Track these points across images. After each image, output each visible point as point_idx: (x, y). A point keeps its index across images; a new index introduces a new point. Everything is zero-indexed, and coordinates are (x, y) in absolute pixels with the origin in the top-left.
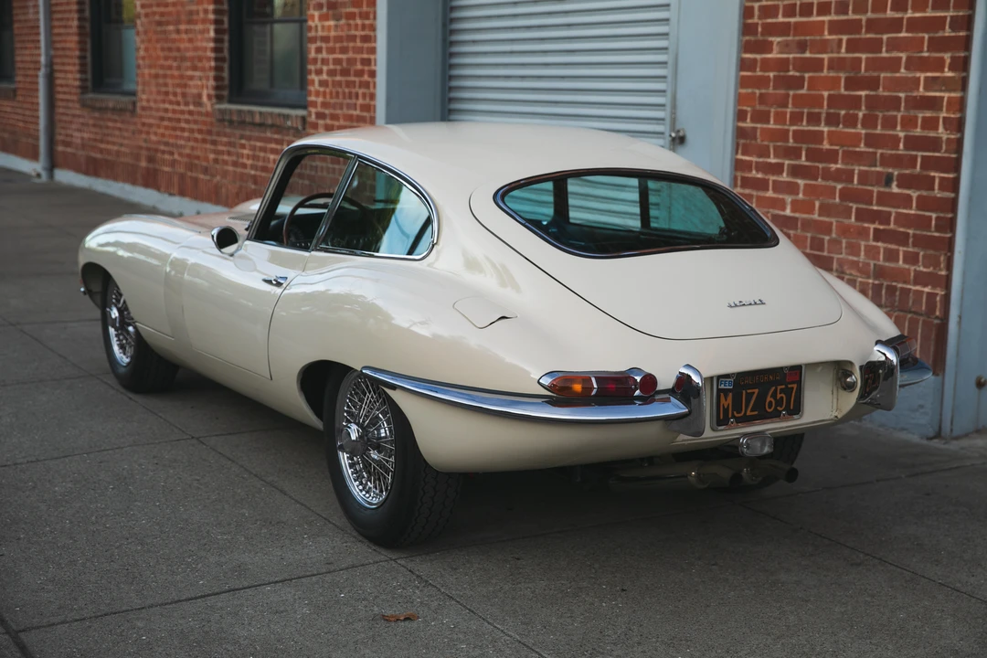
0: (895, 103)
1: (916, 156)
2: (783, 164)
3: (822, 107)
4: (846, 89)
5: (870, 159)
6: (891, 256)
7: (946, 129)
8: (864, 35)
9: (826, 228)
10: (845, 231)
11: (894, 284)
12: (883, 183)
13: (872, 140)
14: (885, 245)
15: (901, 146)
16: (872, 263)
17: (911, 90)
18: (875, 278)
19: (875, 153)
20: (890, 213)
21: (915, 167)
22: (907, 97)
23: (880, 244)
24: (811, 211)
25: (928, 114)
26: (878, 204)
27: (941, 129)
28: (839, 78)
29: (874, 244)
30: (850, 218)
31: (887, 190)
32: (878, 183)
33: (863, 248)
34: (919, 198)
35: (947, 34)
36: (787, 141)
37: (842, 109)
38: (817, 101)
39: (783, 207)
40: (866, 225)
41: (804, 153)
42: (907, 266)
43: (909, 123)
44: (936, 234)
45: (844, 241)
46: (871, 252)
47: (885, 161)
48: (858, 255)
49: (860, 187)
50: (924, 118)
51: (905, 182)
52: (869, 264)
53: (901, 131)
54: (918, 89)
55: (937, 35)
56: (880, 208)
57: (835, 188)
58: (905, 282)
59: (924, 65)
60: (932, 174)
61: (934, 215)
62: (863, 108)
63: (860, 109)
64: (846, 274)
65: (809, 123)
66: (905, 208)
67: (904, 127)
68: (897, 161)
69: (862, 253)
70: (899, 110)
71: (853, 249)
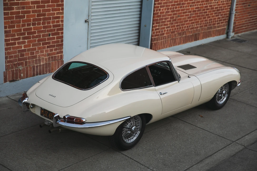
2: (20, 37)
3: (31, 22)
4: (37, 17)
5: (44, 31)
7: (61, 22)
8: (41, 4)
10: (39, 48)
11: (52, 56)
13: (44, 27)
14: (50, 49)
15: (52, 27)
16: (47, 53)
17: (54, 15)
20: (50, 42)
22: (52, 17)
23: (48, 49)
25: (57, 20)
26: (47, 40)
27: (60, 22)
28: (35, 14)
29: (47, 49)
30: (41, 45)
31: (49, 37)
33: (44, 51)
35: (60, 3)
36: (21, 31)
37: (36, 21)
38: (30, 21)
41: (26, 33)
42: (55, 51)
43: (53, 22)
44: (61, 43)
45: (39, 51)
46: (47, 51)
47: (48, 31)
49: (42, 38)
51: (53, 34)
52: (46, 54)
53: (52, 24)
54: (55, 15)
55: (58, 3)
56: (48, 41)
57: (36, 39)
58: (55, 55)
59: (56, 10)
60: (59, 32)
62: (42, 21)
63: (41, 21)
64: (41, 58)
65: (27, 26)
66: (54, 40)
67: (52, 23)
68: (51, 31)
69: (44, 52)
71: (42, 52)
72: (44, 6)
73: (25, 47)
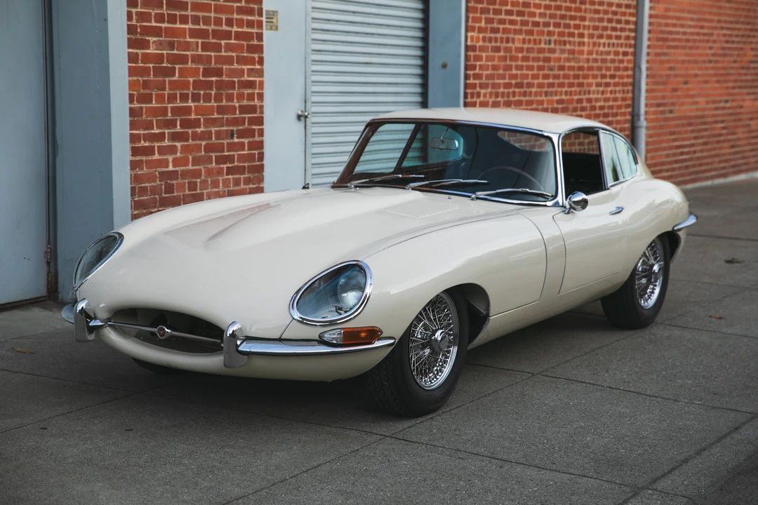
72: (217, 48)
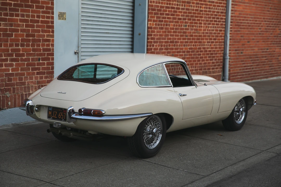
0: (39, 41)
1: (45, 53)
2: (8, 58)
3: (19, 42)
4: (26, 37)
5: (34, 55)
6: (41, 78)
7: (51, 46)
8: (30, 23)
9: (23, 74)
10: (28, 74)
11: (42, 84)
12: (38, 61)
13: (34, 50)
14: (40, 76)
15: (42, 51)
17: (43, 37)
18: (37, 84)
19: (35, 53)
20: (40, 67)
21: (45, 56)
22: (42, 39)
23: (38, 76)
24: (18, 70)
25: (47, 43)
26: (37, 66)
27: (50, 46)
28: (24, 34)
29: (37, 76)
30: (30, 70)
31: (39, 62)
32: (37, 61)
33: (34, 77)
34: (47, 63)
35: (50, 25)
36: (9, 52)
37: (25, 42)
38: (18, 40)
39: (9, 71)
40: (34, 71)
41: (14, 55)
42: (45, 80)
43: (43, 45)
44: (51, 71)
45: (28, 77)
46: (36, 78)
47: (38, 55)
48: (33, 79)
49: (32, 62)
50: (46, 44)
51: (43, 59)
52: (36, 81)
53: (41, 47)
54: (45, 37)
55: (48, 25)
56: (38, 67)
57: (25, 63)
58: (45, 83)
59: (46, 31)
60: (49, 57)
61: (50, 66)
62: (31, 42)
63: (30, 42)
64: (30, 85)
65: (15, 46)
66: (44, 66)
67: (42, 46)
68: (41, 55)
69: (34, 79)
70: (40, 42)
71: (31, 78)
72: (33, 26)
73: (13, 70)
